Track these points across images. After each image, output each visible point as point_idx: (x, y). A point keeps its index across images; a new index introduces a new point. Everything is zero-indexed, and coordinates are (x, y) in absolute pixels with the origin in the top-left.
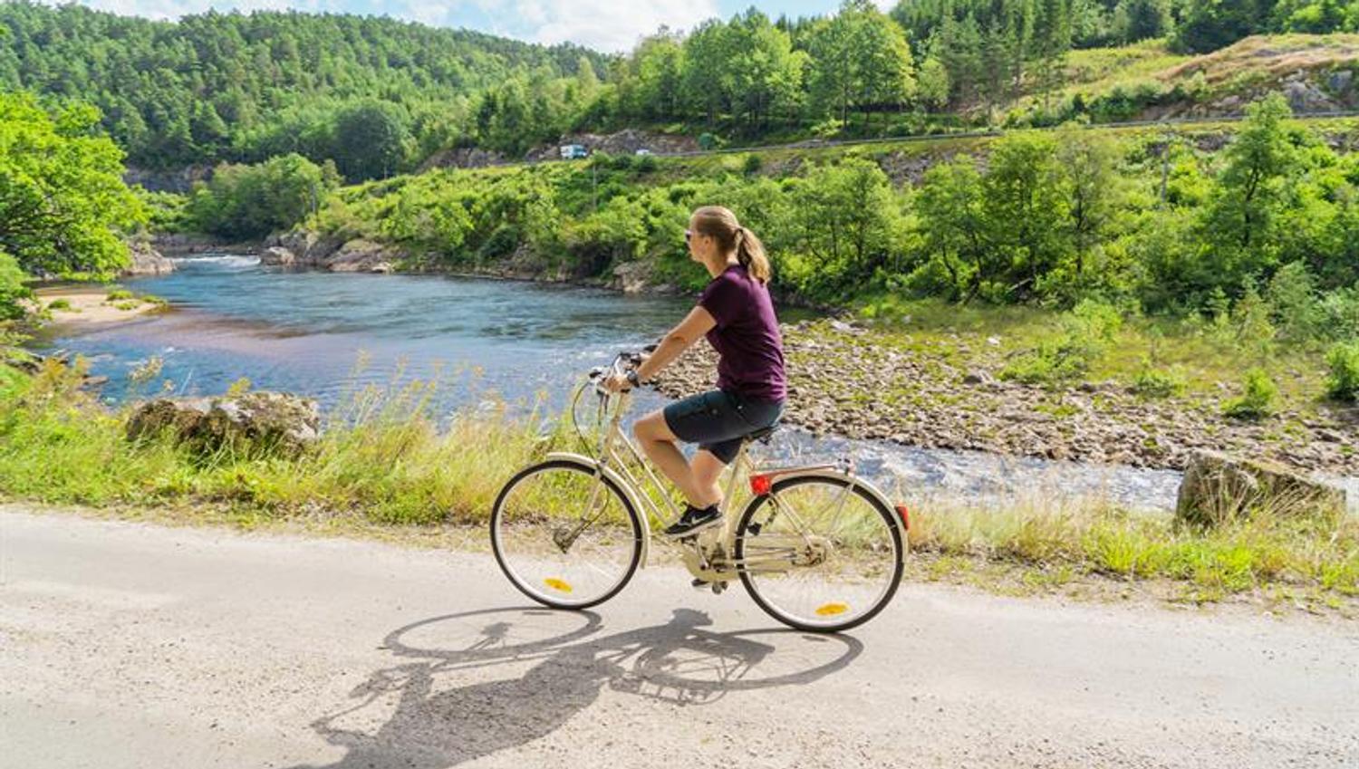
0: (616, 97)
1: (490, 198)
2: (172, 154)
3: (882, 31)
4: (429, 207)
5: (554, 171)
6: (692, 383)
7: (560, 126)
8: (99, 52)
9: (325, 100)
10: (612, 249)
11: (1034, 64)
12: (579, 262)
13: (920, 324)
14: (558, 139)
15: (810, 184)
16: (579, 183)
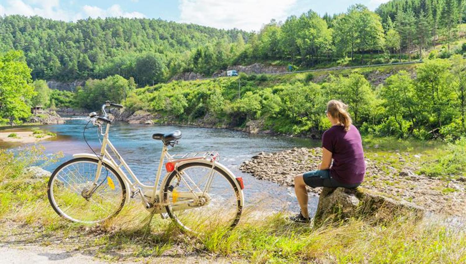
0: (251, 50)
1: (196, 93)
2: (70, 75)
3: (369, 18)
4: (170, 97)
5: (224, 81)
6: (269, 173)
7: (227, 63)
8: (45, 35)
9: (132, 53)
10: (246, 115)
11: (441, 31)
12: (232, 120)
13: (382, 148)
14: (226, 68)
15: (333, 86)
16: (233, 86)
